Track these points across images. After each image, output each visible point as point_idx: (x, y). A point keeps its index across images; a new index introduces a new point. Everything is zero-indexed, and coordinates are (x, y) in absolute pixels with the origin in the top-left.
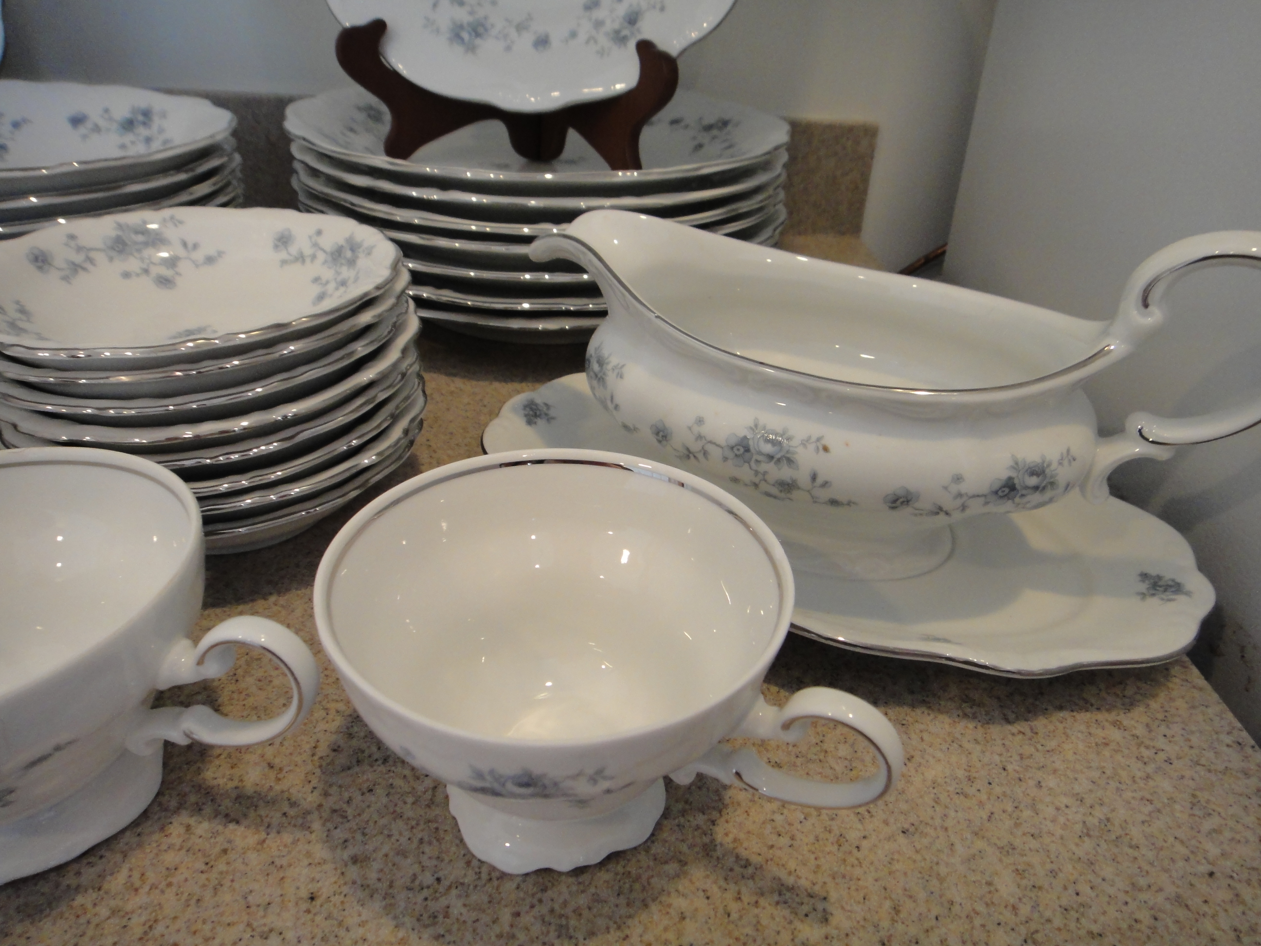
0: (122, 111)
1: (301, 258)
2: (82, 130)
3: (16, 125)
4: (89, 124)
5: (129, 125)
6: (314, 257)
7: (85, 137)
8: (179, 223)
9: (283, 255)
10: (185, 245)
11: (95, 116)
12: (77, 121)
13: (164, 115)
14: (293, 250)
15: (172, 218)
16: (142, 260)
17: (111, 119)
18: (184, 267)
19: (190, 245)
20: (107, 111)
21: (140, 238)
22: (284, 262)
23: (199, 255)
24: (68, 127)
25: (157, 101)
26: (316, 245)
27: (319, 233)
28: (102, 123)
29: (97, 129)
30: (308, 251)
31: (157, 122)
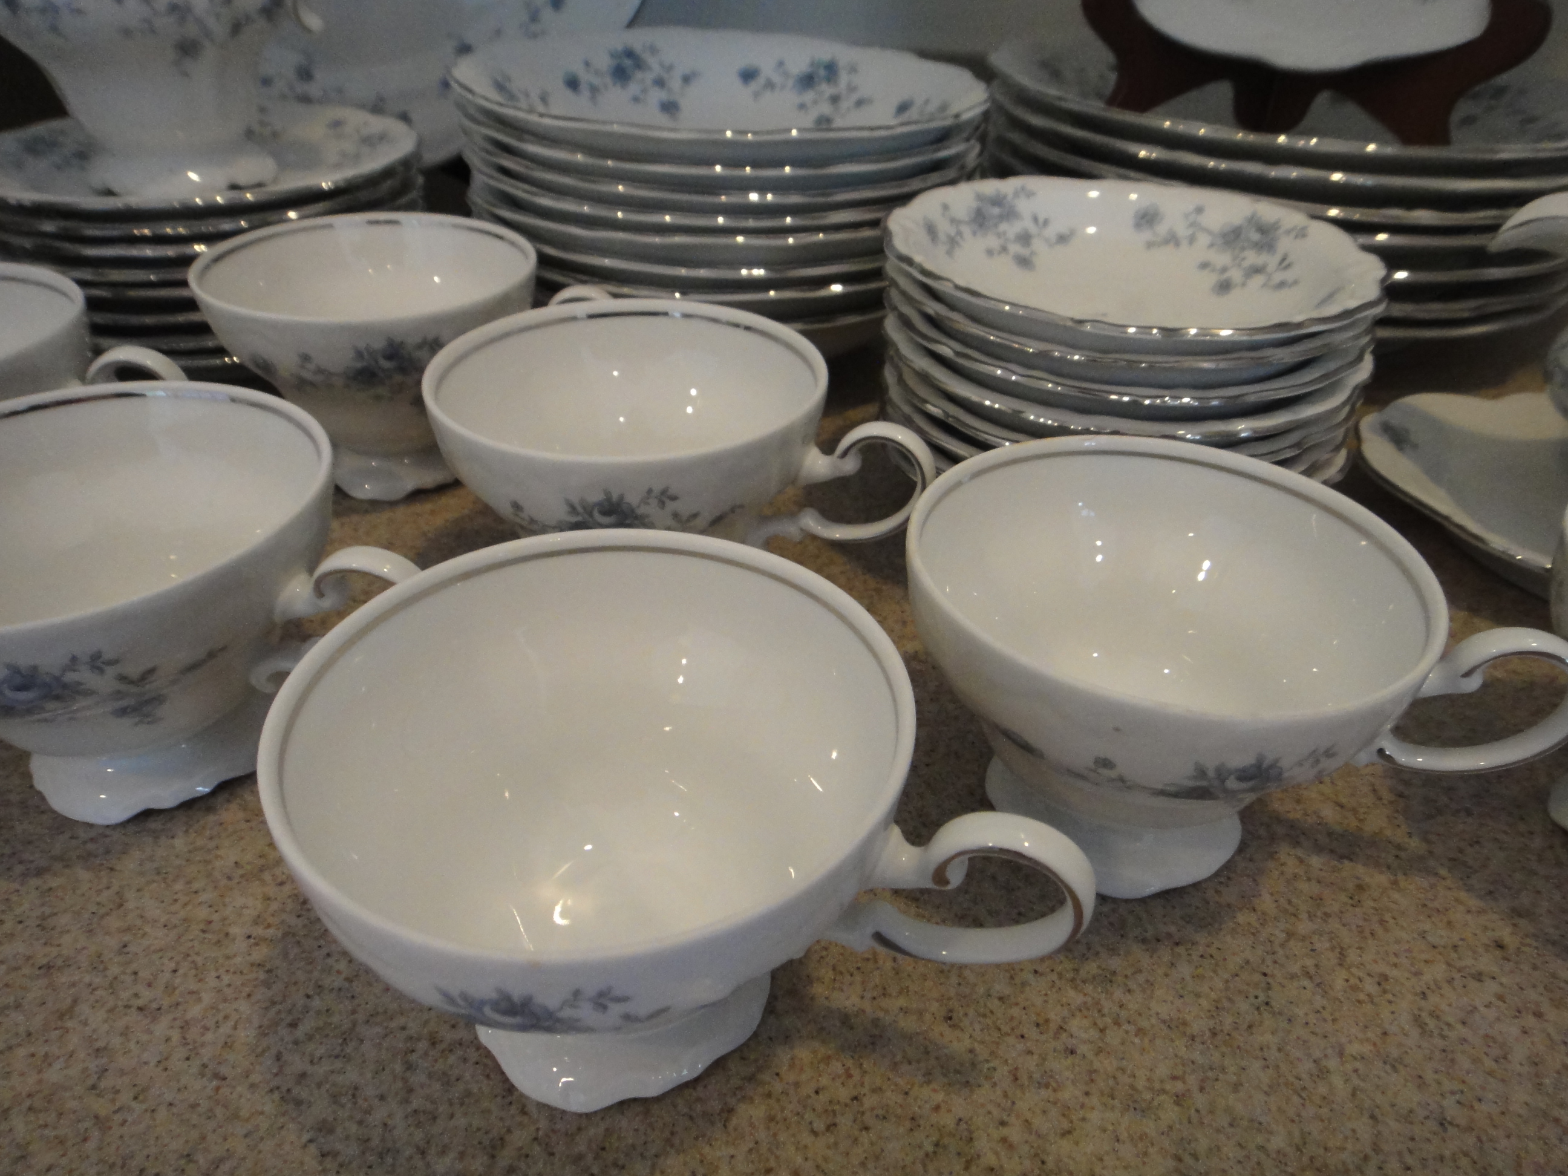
0: (799, 65)
1: (1172, 239)
2: (754, 86)
3: (687, 79)
4: (761, 80)
5: (808, 81)
6: (1192, 240)
7: (756, 95)
8: (1030, 194)
9: (1146, 235)
10: (1035, 219)
11: (767, 70)
12: (748, 75)
13: (853, 69)
14: (1162, 229)
15: (1023, 188)
16: (999, 235)
17: (786, 75)
18: (1037, 245)
19: (1041, 220)
20: (781, 64)
21: (996, 211)
22: (1150, 245)
23: (1051, 232)
24: (737, 82)
25: (842, 53)
26: (1193, 224)
27: (1199, 210)
28: (777, 79)
29: (770, 85)
30: (1182, 231)
31: (844, 78)
